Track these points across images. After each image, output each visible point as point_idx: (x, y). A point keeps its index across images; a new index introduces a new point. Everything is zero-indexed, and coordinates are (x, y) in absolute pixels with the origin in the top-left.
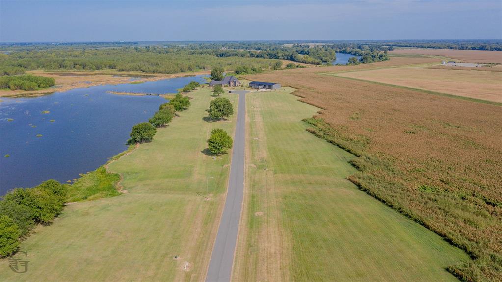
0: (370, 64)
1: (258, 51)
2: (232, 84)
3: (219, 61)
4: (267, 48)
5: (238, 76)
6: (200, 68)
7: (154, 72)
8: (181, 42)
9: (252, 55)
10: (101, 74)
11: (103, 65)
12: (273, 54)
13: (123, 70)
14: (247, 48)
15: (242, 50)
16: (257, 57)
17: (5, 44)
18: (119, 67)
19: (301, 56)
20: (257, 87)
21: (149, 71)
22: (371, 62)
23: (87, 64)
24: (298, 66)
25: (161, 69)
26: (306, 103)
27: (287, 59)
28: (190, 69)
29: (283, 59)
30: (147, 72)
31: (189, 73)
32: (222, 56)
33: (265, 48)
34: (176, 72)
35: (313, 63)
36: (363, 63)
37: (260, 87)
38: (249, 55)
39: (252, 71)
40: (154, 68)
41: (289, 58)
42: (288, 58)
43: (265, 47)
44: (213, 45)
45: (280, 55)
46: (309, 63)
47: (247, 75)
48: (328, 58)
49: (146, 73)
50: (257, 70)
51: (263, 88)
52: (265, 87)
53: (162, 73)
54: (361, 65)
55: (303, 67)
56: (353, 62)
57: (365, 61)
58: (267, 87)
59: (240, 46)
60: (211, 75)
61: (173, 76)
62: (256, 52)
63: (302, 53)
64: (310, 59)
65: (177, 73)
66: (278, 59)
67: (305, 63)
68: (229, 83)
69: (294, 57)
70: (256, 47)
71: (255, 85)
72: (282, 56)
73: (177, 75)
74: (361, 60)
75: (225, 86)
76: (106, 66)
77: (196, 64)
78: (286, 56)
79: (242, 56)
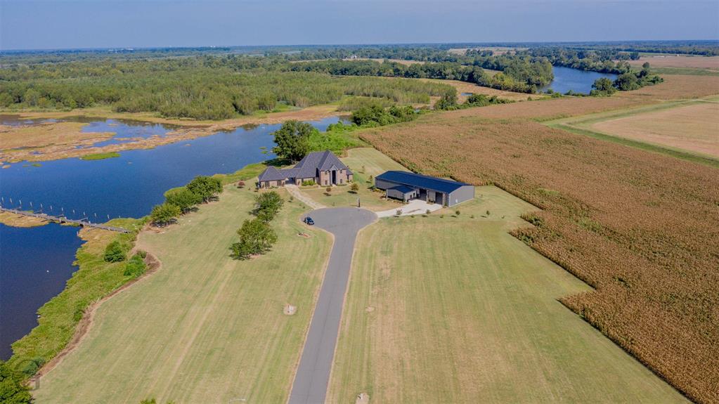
0: (634, 91)
1: (409, 63)
2: (326, 177)
4: (423, 56)
5: (356, 133)
6: (288, 103)
7: (180, 115)
9: (397, 72)
12: (436, 69)
13: (124, 110)
14: (389, 58)
15: (381, 61)
16: (407, 75)
19: (489, 74)
21: (173, 114)
22: (636, 89)
27: (463, 79)
28: (262, 106)
29: (454, 79)
30: (167, 115)
32: (344, 72)
33: (420, 57)
34: (224, 116)
35: (516, 90)
36: (621, 89)
37: (407, 195)
38: (391, 71)
41: (466, 76)
42: (463, 77)
43: (421, 54)
44: (339, 51)
45: (449, 71)
46: (507, 89)
48: (542, 77)
49: (164, 115)
52: (422, 194)
53: (198, 119)
54: (618, 93)
56: (603, 88)
57: (625, 86)
58: (432, 196)
59: (379, 54)
61: (216, 125)
62: (404, 66)
64: (509, 81)
65: (229, 118)
66: (444, 78)
67: (500, 89)
68: (318, 175)
69: (475, 76)
70: (406, 53)
72: (453, 74)
74: (617, 83)
78: (460, 73)
79: (380, 74)
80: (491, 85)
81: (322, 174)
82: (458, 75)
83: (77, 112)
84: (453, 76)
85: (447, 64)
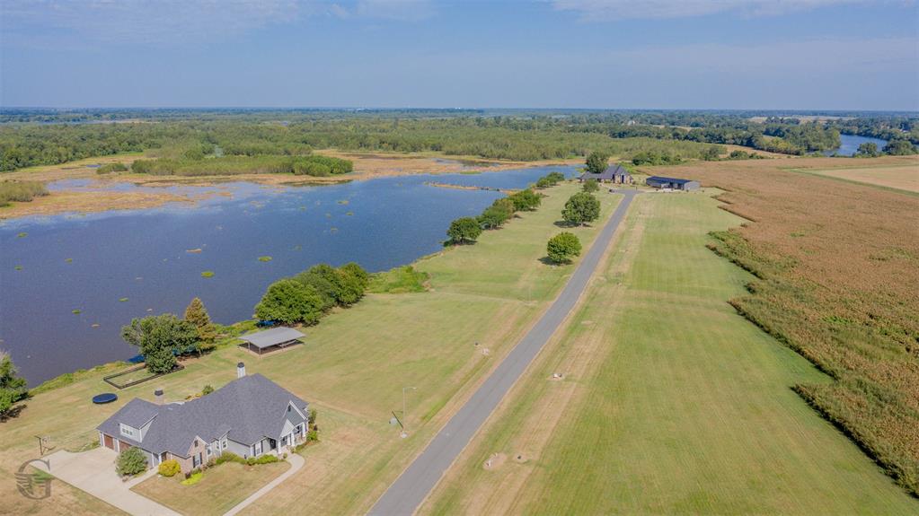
0: (905, 156)
1: (690, 129)
2: (618, 179)
3: (612, 143)
5: (636, 168)
6: (577, 155)
7: (499, 157)
8: (557, 111)
9: (676, 136)
10: (419, 158)
11: (423, 145)
12: (717, 135)
14: (672, 123)
15: (662, 127)
16: (686, 138)
17: (280, 110)
18: (446, 148)
19: (767, 139)
20: (658, 185)
21: (492, 156)
22: (908, 154)
23: (399, 143)
24: (751, 157)
25: (511, 154)
26: (730, 212)
28: (559, 155)
30: (488, 157)
31: (557, 161)
32: (622, 135)
33: (707, 124)
34: (533, 158)
35: (786, 152)
36: (890, 154)
37: (663, 185)
38: (671, 135)
39: (662, 162)
40: (500, 151)
41: (745, 141)
42: (742, 142)
44: (615, 116)
45: (729, 136)
46: (779, 151)
47: (651, 167)
49: (486, 157)
50: (672, 160)
51: (669, 187)
52: (671, 185)
53: (512, 160)
54: (885, 157)
55: (762, 158)
56: (868, 151)
57: (893, 151)
58: (676, 185)
59: (661, 120)
60: (587, 164)
61: (528, 164)
62: (684, 131)
63: (777, 133)
64: (782, 144)
65: (535, 160)
66: (724, 143)
67: (773, 152)
68: (614, 178)
69: (754, 141)
71: (655, 182)
72: (733, 139)
73: (535, 163)
74: (886, 149)
75: (606, 182)
76: (426, 147)
77: (571, 148)
78: (740, 138)
79: (659, 138)
80: (766, 148)
81: (616, 177)
82: (737, 140)
83: (414, 154)
84: (733, 141)
85: (727, 129)
